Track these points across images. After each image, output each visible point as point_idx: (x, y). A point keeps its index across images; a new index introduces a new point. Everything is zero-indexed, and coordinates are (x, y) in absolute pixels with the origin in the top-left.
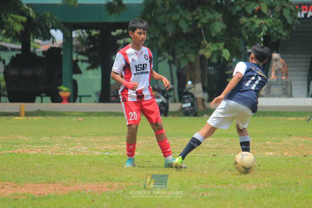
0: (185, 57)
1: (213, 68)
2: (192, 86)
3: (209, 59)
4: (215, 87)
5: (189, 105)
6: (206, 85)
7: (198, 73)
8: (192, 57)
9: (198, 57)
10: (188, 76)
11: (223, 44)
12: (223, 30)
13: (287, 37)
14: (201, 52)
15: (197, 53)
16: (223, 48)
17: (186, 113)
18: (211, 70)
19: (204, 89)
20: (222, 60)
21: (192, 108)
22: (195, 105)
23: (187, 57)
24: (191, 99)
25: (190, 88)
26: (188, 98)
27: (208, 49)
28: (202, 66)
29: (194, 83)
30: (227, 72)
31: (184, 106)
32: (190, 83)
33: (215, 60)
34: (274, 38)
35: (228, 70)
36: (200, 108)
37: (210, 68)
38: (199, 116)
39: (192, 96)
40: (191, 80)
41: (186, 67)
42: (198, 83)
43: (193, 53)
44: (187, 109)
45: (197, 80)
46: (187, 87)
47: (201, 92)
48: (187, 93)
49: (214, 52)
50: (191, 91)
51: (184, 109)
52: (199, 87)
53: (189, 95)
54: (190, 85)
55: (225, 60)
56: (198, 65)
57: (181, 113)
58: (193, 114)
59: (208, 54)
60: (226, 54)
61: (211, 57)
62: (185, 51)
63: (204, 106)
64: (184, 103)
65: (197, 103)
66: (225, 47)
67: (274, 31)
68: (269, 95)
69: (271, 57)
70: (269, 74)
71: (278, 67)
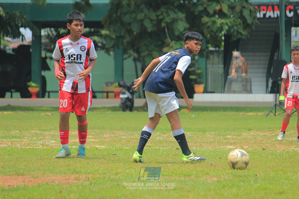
0: (150, 55)
8: (156, 55)
12: (185, 29)
13: (247, 36)
14: (165, 50)
15: (161, 51)
23: (152, 55)
27: (172, 47)
30: (190, 69)
34: (234, 36)
43: (157, 51)
62: (149, 49)
67: (234, 30)
68: (230, 91)
69: (232, 54)
70: (230, 71)
71: (239, 65)
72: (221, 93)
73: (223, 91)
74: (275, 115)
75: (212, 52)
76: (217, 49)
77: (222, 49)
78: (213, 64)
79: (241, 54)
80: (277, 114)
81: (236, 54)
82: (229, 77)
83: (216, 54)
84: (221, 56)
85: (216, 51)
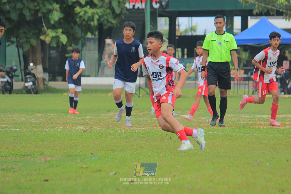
0: (28, 42)
1: (54, 52)
2: (34, 67)
3: (49, 44)
4: (57, 68)
5: (31, 83)
6: (47, 67)
7: (39, 56)
8: (34, 42)
9: (39, 42)
10: (30, 59)
11: (60, 30)
12: (60, 19)
13: (117, 25)
14: (42, 37)
15: (38, 38)
16: (61, 33)
17: (28, 91)
18: (53, 53)
19: (45, 70)
20: (60, 45)
21: (33, 87)
22: (36, 84)
23: (30, 42)
24: (33, 79)
25: (32, 69)
26: (30, 78)
27: (48, 35)
28: (43, 50)
29: (35, 64)
30: (67, 55)
31: (27, 84)
32: (31, 64)
33: (54, 45)
34: (105, 25)
35: (68, 53)
36: (41, 86)
37: (52, 52)
38: (40, 94)
39: (34, 76)
40: (33, 62)
41: (29, 50)
42: (39, 64)
43: (35, 39)
44: (29, 88)
45: (38, 62)
46: (30, 68)
47: (42, 72)
48: (29, 74)
49: (53, 38)
50: (32, 72)
51: (26, 87)
52: (40, 68)
53: (31, 75)
54: (32, 67)
55: (63, 44)
56: (39, 49)
57: (24, 91)
58: (35, 92)
59: (48, 40)
60: (64, 39)
61: (51, 42)
62: (28, 36)
63: (44, 84)
64: (26, 82)
65: (38, 82)
66: (63, 33)
67: (104, 19)
68: (103, 75)
69: (105, 42)
70: (103, 56)
71: (111, 51)
72: (96, 76)
73: (97, 75)
74: (139, 97)
75: (89, 39)
76: (93, 37)
77: (97, 36)
78: (89, 50)
79: (113, 41)
80: (140, 96)
81: (108, 41)
82: (102, 62)
83: (92, 41)
84: (97, 43)
85: (93, 39)
